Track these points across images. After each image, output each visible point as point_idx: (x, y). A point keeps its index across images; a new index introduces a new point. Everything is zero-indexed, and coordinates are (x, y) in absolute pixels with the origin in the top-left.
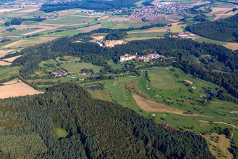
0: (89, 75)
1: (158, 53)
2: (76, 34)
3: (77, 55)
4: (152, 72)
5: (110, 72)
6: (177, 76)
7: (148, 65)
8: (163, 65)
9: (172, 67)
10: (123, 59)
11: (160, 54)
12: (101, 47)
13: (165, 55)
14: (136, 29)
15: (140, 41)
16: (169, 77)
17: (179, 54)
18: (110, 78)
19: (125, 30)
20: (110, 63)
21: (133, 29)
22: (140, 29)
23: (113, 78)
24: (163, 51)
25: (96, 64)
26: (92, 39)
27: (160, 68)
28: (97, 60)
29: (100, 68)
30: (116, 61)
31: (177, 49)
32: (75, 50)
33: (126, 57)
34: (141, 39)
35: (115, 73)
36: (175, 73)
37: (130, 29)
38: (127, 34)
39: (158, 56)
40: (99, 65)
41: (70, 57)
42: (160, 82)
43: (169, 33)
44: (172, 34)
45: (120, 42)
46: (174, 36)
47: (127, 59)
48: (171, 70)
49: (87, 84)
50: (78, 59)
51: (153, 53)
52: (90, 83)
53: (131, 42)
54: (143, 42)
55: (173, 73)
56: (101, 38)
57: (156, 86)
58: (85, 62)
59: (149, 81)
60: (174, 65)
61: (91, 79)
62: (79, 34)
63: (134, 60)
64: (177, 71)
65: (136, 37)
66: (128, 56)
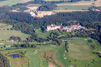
0: (16, 43)
1: (81, 24)
2: (15, 4)
3: (10, 23)
4: (72, 42)
5: (35, 40)
6: (93, 47)
7: (70, 35)
8: (82, 36)
9: (90, 38)
10: (49, 28)
11: (82, 26)
12: (32, 17)
13: (87, 26)
14: (66, 2)
15: (66, 13)
16: (87, 47)
17: (98, 26)
18: (32, 46)
19: (57, 2)
20: (38, 31)
21: (63, 2)
22: (69, 2)
23: (35, 47)
24: (85, 23)
25: (25, 32)
26: (27, 9)
27: (80, 38)
28: (26, 28)
29: (27, 36)
30: (43, 30)
31: (98, 22)
32: (11, 18)
33: (52, 27)
34: (68, 11)
35: (39, 41)
36: (91, 44)
37: (60, 2)
38: (57, 6)
39: (80, 27)
40: (27, 33)
41: (4, 24)
42: (78, 52)
43: (93, 7)
44: (96, 8)
45: (49, 13)
46: (97, 10)
47: (53, 29)
48: (89, 41)
49: (10, 51)
50: (10, 27)
51: (76, 24)
52: (13, 51)
53: (59, 14)
54: (69, 14)
55: (90, 44)
56: (35, 8)
57: (72, 56)
58: (16, 29)
59: (67, 51)
60: (92, 36)
61: (16, 46)
62: (18, 5)
63: (58, 30)
64: (94, 42)
65: (64, 9)
66: (54, 26)
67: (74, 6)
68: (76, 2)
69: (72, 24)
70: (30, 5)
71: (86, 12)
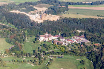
10: (42, 39)
28: (12, 36)
29: (9, 47)
33: (45, 37)
40: (10, 42)
51: (80, 35)
65: (75, 14)
66: (49, 36)
67: (90, 10)
68: (97, 5)
69: (75, 35)
70: (40, 5)
71: (100, 19)
